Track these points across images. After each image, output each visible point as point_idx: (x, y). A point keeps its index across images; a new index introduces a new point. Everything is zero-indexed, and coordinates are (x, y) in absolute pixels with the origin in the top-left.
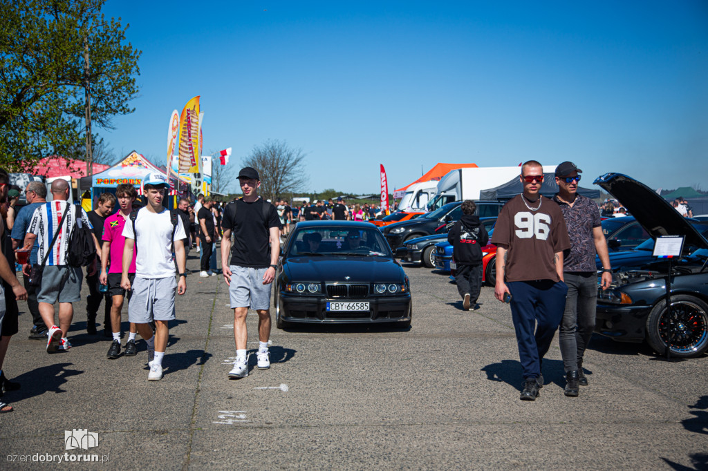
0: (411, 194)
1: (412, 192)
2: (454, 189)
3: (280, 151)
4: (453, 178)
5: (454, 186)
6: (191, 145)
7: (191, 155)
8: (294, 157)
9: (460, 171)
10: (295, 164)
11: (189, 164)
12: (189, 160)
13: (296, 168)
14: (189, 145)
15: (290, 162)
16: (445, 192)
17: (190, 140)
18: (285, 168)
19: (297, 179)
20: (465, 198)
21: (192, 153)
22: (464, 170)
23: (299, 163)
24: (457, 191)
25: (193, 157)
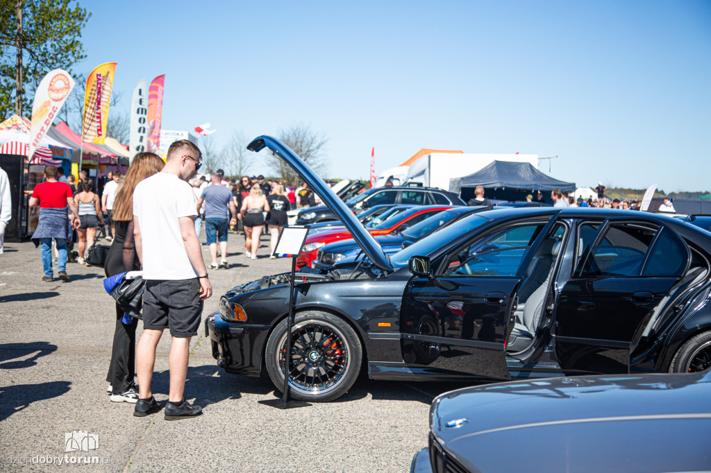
0: (381, 180)
1: (383, 178)
2: (422, 176)
3: (304, 134)
4: (421, 164)
5: (423, 173)
6: (100, 113)
7: (99, 124)
8: (318, 140)
9: (429, 157)
10: (318, 147)
11: (96, 134)
12: (96, 129)
13: (320, 152)
14: (97, 113)
15: (314, 145)
16: (412, 178)
17: (99, 108)
18: (308, 151)
19: (321, 163)
20: (433, 186)
21: (100, 122)
22: (432, 155)
23: (322, 147)
24: (425, 178)
25: (101, 126)
